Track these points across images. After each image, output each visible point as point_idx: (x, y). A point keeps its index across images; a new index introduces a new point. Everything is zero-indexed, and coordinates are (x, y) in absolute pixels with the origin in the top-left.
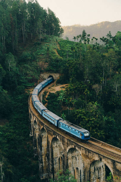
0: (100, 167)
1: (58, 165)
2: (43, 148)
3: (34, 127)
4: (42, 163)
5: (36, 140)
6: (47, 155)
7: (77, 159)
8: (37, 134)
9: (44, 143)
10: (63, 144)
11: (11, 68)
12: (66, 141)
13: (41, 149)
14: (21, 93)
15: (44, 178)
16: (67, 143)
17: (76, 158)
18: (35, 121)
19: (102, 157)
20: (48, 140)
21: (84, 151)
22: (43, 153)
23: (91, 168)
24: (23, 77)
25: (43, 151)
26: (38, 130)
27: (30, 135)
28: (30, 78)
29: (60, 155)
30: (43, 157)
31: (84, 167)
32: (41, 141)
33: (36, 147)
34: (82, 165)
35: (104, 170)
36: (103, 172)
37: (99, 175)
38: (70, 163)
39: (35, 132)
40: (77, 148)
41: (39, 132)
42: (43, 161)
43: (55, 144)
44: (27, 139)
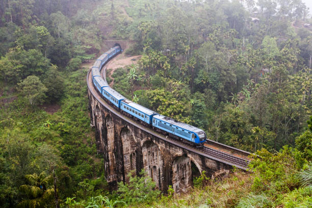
0: (185, 165)
1: (130, 163)
2: (108, 142)
3: (96, 114)
4: (108, 161)
5: (99, 131)
6: (115, 151)
7: (155, 155)
8: (100, 124)
9: (111, 135)
10: (136, 136)
11: (61, 33)
12: (140, 132)
13: (106, 144)
14: (76, 69)
15: (111, 181)
16: (141, 135)
17: (153, 153)
18: (97, 107)
19: (187, 152)
20: (115, 132)
21: (164, 144)
22: (109, 148)
23: (173, 166)
24: (78, 46)
25: (109, 146)
26: (101, 118)
27: (91, 125)
28: (89, 47)
29: (132, 151)
30: (110, 153)
31: (164, 164)
32: (107, 133)
33: (100, 141)
34: (161, 163)
35: (190, 168)
36: (188, 171)
37: (183, 175)
38: (145, 161)
39: (97, 120)
40: (154, 141)
41: (103, 121)
42: (110, 159)
43: (125, 136)
44: (87, 130)
